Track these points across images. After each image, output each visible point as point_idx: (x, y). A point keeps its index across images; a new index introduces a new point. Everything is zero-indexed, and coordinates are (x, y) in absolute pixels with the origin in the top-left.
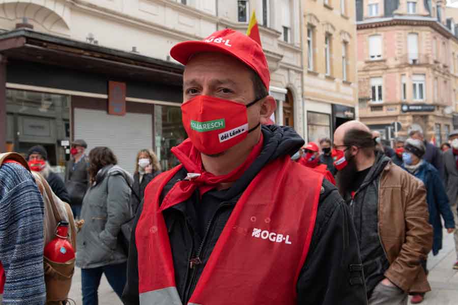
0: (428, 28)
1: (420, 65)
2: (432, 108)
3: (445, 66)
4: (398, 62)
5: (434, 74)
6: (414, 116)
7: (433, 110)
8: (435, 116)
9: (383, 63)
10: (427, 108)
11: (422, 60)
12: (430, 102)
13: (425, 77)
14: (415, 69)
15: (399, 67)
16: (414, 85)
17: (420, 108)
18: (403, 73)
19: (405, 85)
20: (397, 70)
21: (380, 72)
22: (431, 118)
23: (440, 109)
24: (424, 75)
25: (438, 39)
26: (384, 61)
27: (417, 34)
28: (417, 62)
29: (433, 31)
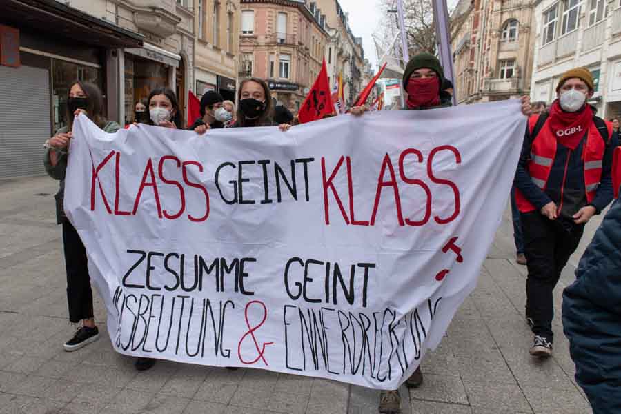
0: (296, 10)
1: (286, 45)
2: (295, 87)
3: (306, 49)
4: (268, 40)
5: (297, 54)
6: (279, 94)
7: (295, 90)
8: (296, 95)
9: (254, 40)
10: (291, 86)
11: (289, 41)
12: (293, 81)
13: (291, 57)
14: (282, 48)
15: (268, 45)
16: (281, 64)
17: (285, 86)
18: (272, 51)
19: (272, 63)
20: (267, 48)
21: (252, 48)
22: (293, 96)
23: (300, 88)
24: (290, 54)
25: (303, 22)
26: (255, 37)
27: (286, 14)
28: (285, 42)
29: (300, 13)
